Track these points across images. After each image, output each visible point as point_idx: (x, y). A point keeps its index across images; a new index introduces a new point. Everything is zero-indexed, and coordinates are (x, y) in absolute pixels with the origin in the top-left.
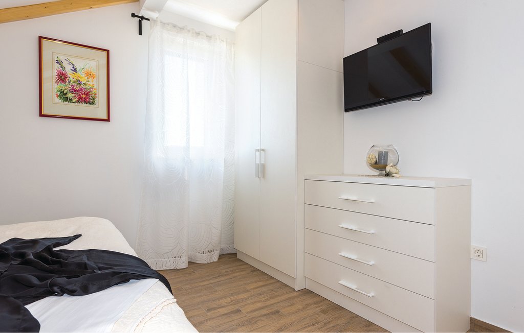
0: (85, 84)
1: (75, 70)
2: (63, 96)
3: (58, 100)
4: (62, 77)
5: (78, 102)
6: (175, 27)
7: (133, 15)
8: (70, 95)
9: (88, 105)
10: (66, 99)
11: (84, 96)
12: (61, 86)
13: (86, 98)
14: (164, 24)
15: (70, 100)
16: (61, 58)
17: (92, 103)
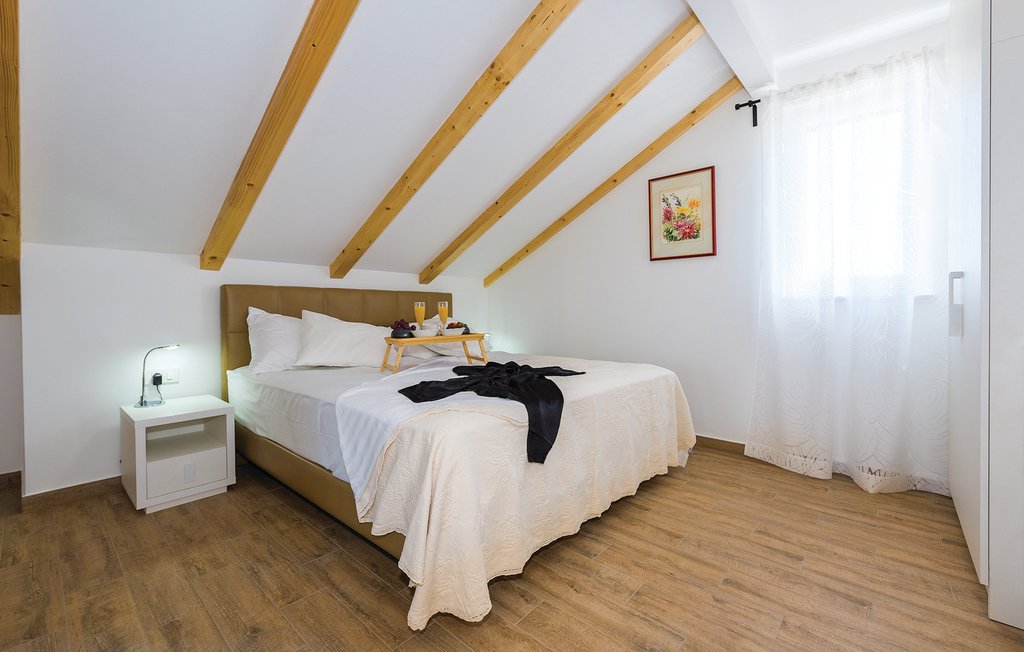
0: (689, 217)
1: (679, 204)
2: (670, 236)
3: (665, 241)
4: (668, 216)
5: (682, 238)
6: (803, 88)
7: (738, 107)
8: (675, 233)
9: (693, 239)
10: (673, 238)
11: (688, 231)
12: (668, 225)
13: (691, 233)
14: (782, 95)
15: (676, 239)
16: (667, 195)
17: (695, 237)
